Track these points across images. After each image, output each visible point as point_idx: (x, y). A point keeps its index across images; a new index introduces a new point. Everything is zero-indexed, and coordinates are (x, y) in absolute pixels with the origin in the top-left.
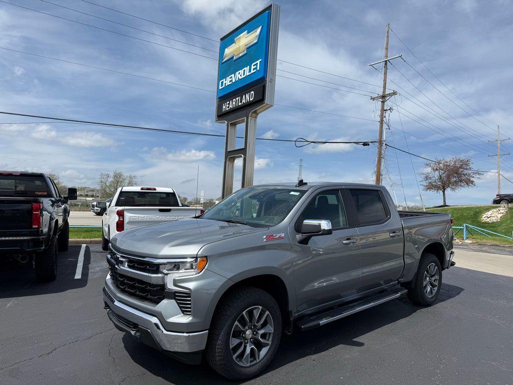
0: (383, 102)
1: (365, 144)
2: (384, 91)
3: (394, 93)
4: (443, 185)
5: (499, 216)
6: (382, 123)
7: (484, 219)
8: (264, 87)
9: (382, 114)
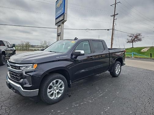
0: (114, 17)
1: (108, 30)
2: (115, 14)
3: (117, 14)
4: (132, 41)
5: (147, 50)
6: (113, 23)
7: (142, 51)
8: (64, 15)
9: (114, 20)
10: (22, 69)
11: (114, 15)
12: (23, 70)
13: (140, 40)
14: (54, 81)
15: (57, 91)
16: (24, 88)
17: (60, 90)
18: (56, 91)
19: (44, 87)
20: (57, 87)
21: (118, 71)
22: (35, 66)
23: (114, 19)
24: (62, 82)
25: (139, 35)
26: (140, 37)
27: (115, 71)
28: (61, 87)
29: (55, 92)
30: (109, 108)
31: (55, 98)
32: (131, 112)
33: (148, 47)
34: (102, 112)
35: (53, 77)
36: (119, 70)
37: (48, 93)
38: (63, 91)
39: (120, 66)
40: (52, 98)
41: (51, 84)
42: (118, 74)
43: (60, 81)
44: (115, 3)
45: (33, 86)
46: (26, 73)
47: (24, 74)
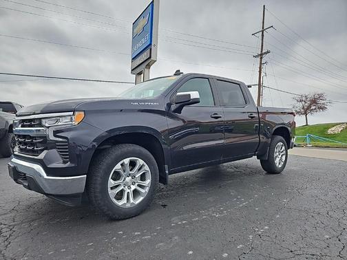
0: (261, 58)
2: (262, 51)
3: (268, 52)
4: (305, 111)
5: (340, 130)
6: (260, 72)
7: (330, 131)
8: (151, 49)
9: (260, 66)
10: (47, 125)
11: (261, 55)
12: (48, 127)
13: (322, 108)
14: (127, 161)
15: (133, 187)
16: (50, 171)
17: (140, 186)
18: (129, 187)
19: (100, 173)
20: (134, 177)
21: (281, 159)
22: (80, 116)
23: (261, 63)
24: (146, 168)
25: (320, 96)
26: (322, 102)
27: (273, 159)
28: (143, 177)
29: (129, 191)
30: (266, 227)
31: (128, 205)
32: (327, 237)
33: (343, 123)
34: (251, 236)
35: (123, 150)
36: (284, 158)
37: (109, 189)
38: (147, 189)
39: (283, 147)
40: (120, 203)
41: (118, 167)
42: (280, 166)
43: (140, 162)
44: (261, 30)
45: (73, 165)
46: (56, 133)
47: (52, 138)
